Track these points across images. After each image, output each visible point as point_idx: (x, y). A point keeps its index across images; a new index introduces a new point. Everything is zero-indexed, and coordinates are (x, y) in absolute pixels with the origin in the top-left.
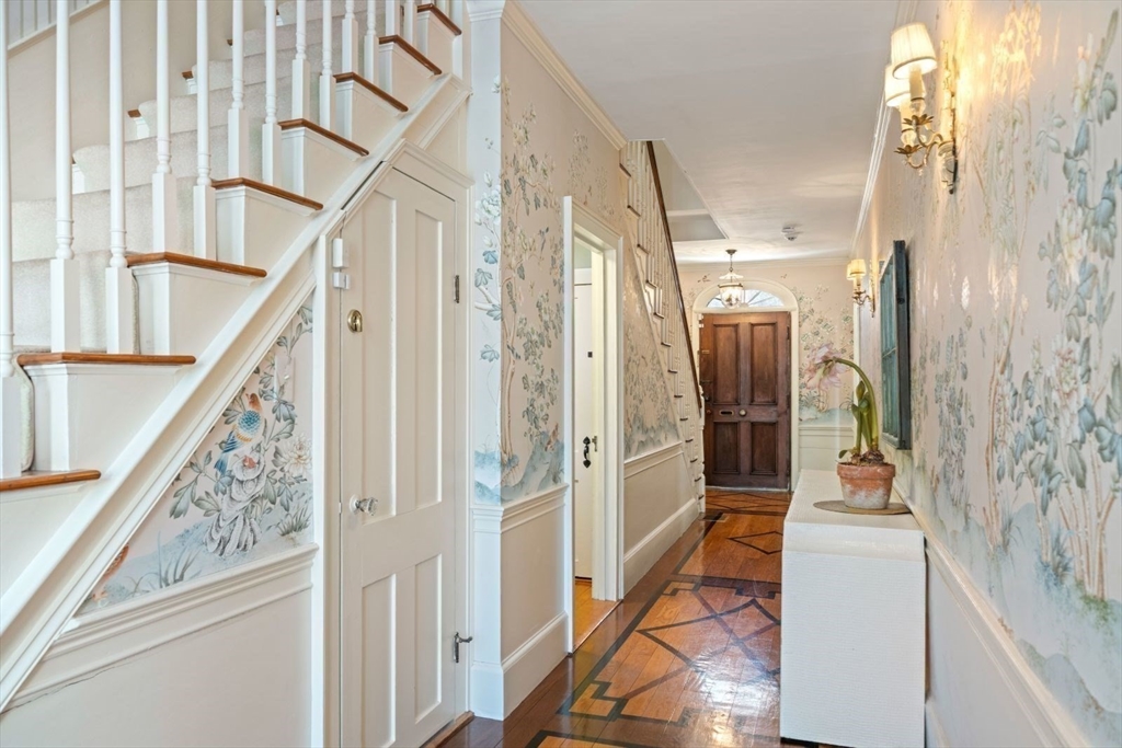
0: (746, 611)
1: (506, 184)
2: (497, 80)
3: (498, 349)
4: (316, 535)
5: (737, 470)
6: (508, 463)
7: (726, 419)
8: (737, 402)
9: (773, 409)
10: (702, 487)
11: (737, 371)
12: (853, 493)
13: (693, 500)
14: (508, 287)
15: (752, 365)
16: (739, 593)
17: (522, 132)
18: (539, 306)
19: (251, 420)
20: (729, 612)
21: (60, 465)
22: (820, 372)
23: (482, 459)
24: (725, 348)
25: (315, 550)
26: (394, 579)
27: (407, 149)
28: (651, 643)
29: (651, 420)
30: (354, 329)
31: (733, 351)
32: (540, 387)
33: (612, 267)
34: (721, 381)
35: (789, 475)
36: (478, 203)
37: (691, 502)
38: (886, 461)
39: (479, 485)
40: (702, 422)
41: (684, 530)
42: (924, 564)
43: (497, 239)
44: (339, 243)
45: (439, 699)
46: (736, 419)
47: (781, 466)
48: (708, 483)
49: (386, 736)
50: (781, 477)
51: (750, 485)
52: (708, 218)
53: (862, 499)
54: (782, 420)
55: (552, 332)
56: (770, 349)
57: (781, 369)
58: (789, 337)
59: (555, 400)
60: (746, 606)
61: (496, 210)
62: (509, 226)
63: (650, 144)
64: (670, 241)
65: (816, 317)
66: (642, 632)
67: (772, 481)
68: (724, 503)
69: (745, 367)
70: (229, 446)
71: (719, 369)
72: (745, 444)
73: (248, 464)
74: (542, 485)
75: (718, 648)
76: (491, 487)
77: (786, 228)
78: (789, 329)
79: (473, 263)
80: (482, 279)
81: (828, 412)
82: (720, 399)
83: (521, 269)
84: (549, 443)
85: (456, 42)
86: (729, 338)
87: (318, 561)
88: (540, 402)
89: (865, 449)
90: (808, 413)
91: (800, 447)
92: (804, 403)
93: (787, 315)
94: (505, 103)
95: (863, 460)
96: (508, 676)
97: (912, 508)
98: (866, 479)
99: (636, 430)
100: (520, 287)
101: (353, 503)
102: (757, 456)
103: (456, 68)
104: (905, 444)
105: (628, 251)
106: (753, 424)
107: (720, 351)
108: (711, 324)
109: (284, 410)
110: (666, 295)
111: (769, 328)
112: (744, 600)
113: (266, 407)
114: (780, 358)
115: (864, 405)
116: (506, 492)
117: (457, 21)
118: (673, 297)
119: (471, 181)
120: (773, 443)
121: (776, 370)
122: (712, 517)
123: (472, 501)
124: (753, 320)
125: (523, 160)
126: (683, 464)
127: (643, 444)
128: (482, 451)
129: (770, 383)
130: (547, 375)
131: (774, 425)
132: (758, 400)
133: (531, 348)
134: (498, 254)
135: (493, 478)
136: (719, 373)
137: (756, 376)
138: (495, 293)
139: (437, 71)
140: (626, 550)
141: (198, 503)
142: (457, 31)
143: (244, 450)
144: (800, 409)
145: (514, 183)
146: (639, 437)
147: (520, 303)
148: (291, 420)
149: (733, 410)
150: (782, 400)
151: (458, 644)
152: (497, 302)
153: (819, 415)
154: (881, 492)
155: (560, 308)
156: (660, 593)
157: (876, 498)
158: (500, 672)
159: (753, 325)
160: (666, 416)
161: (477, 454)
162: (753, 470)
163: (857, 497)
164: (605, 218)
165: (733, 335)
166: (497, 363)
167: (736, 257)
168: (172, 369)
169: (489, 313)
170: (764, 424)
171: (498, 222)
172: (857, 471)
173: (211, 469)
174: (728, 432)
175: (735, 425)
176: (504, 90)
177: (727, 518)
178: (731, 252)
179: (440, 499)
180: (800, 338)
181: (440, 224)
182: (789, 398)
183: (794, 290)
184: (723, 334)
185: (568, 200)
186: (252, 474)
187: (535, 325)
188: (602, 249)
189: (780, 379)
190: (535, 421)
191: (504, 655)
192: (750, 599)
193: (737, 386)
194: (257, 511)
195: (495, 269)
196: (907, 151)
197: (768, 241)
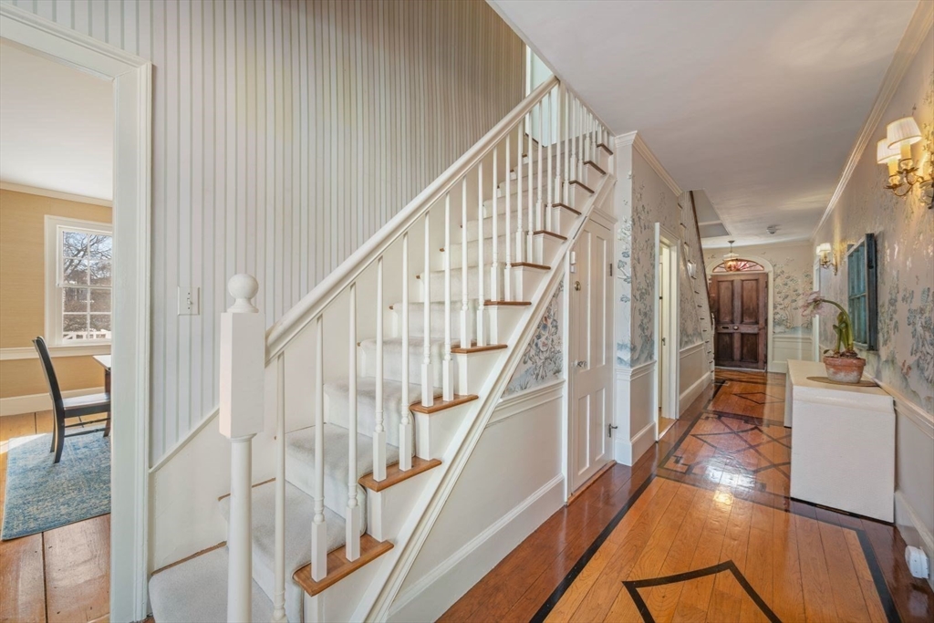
0: (753, 431)
1: (633, 220)
2: (630, 173)
3: (630, 296)
4: (565, 375)
5: (732, 358)
6: (633, 349)
7: (725, 331)
8: (732, 322)
9: (755, 326)
10: (713, 367)
11: (733, 306)
12: (835, 373)
13: (708, 373)
14: (634, 268)
15: (742, 302)
16: (746, 422)
17: (639, 196)
18: (645, 276)
19: (545, 327)
20: (743, 431)
21: (494, 342)
22: (811, 307)
23: (621, 347)
24: (725, 294)
25: (563, 382)
26: (588, 397)
27: (595, 211)
28: (700, 441)
29: (690, 331)
30: (577, 289)
31: (730, 294)
32: (645, 314)
33: (674, 255)
34: (722, 310)
35: (766, 362)
36: (619, 231)
37: (708, 375)
38: (859, 356)
39: (619, 358)
40: (713, 332)
41: (704, 387)
42: (894, 415)
43: (629, 246)
44: (574, 253)
45: (603, 452)
46: (732, 331)
47: (761, 357)
48: (716, 365)
49: (584, 465)
50: (761, 363)
51: (740, 367)
52: (721, 225)
53: (841, 376)
54: (762, 332)
55: (650, 288)
56: (754, 294)
57: (761, 305)
58: (767, 286)
59: (651, 320)
60: (752, 429)
61: (629, 233)
62: (634, 240)
63: (691, 193)
64: (699, 238)
65: (786, 275)
66: (694, 435)
67: (754, 365)
68: (725, 375)
69: (737, 303)
70: (539, 337)
71: (721, 303)
72: (737, 344)
73: (544, 345)
74: (646, 361)
75: (740, 448)
76: (626, 360)
77: (769, 228)
78: (767, 283)
79: (617, 257)
80: (622, 264)
81: (794, 329)
82: (722, 320)
83: (639, 259)
84: (648, 340)
85: (611, 158)
86: (727, 288)
87: (566, 386)
88: (645, 321)
89: (843, 349)
90: (778, 329)
91: (773, 348)
92: (776, 323)
93: (766, 275)
94: (633, 183)
95: (842, 355)
96: (634, 446)
97: (880, 383)
98: (844, 366)
99: (685, 335)
100: (638, 269)
101: (576, 363)
102: (745, 351)
103: (610, 170)
104: (873, 347)
105: (682, 246)
106: (742, 334)
107: (721, 295)
108: (717, 281)
109: (555, 323)
110: (697, 267)
111: (754, 282)
112: (750, 426)
113: (550, 321)
114: (761, 298)
115: (843, 325)
116: (633, 362)
117: (611, 148)
118: (700, 267)
119: (616, 220)
120: (756, 345)
121: (758, 305)
122: (719, 384)
123: (616, 366)
124: (743, 278)
125: (640, 208)
126: (705, 354)
127: (686, 343)
128: (621, 343)
129: (754, 312)
130: (648, 309)
131: (756, 335)
132: (746, 321)
133: (642, 295)
134: (630, 253)
135: (627, 356)
136: (721, 306)
137: (745, 308)
138: (628, 271)
139: (604, 173)
140: (681, 393)
141: (531, 359)
142: (611, 153)
143: (543, 339)
144: (774, 326)
145: (636, 219)
146: (685, 339)
147: (638, 275)
148: (556, 327)
149: (730, 326)
150: (762, 321)
151: (610, 429)
152: (629, 274)
153: (787, 330)
154: (855, 374)
155: (653, 276)
156: (698, 418)
157: (853, 376)
158: (630, 444)
159: (743, 281)
160: (696, 329)
161: (619, 344)
162: (742, 359)
163: (838, 376)
164: (671, 231)
165: (730, 286)
166: (629, 304)
167: (734, 245)
168: (523, 307)
169: (625, 280)
170: (749, 334)
171: (630, 238)
172: (839, 361)
173: (534, 346)
174: (727, 338)
175: (731, 335)
176: (633, 177)
177: (728, 384)
178: (731, 242)
179: (604, 363)
180: (774, 287)
181: (605, 242)
182: (766, 320)
183: (770, 261)
184: (723, 286)
185: (657, 225)
186: (545, 349)
187: (643, 285)
188: (669, 246)
189: (760, 311)
190: (643, 330)
191: (632, 436)
192: (753, 426)
193: (732, 314)
194: (546, 364)
195: (628, 260)
196: (895, 187)
197: (756, 235)
